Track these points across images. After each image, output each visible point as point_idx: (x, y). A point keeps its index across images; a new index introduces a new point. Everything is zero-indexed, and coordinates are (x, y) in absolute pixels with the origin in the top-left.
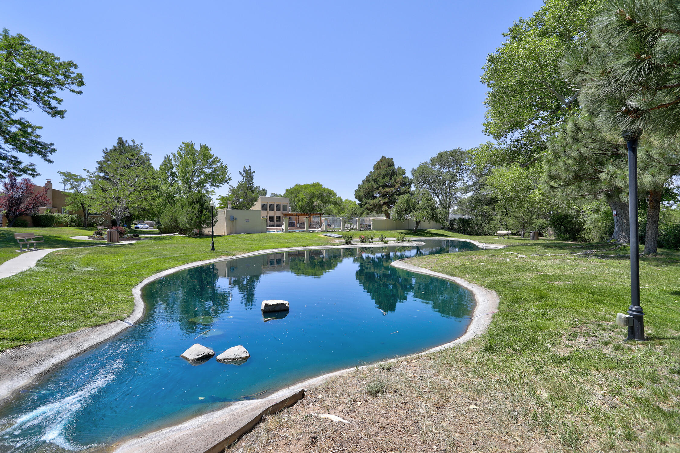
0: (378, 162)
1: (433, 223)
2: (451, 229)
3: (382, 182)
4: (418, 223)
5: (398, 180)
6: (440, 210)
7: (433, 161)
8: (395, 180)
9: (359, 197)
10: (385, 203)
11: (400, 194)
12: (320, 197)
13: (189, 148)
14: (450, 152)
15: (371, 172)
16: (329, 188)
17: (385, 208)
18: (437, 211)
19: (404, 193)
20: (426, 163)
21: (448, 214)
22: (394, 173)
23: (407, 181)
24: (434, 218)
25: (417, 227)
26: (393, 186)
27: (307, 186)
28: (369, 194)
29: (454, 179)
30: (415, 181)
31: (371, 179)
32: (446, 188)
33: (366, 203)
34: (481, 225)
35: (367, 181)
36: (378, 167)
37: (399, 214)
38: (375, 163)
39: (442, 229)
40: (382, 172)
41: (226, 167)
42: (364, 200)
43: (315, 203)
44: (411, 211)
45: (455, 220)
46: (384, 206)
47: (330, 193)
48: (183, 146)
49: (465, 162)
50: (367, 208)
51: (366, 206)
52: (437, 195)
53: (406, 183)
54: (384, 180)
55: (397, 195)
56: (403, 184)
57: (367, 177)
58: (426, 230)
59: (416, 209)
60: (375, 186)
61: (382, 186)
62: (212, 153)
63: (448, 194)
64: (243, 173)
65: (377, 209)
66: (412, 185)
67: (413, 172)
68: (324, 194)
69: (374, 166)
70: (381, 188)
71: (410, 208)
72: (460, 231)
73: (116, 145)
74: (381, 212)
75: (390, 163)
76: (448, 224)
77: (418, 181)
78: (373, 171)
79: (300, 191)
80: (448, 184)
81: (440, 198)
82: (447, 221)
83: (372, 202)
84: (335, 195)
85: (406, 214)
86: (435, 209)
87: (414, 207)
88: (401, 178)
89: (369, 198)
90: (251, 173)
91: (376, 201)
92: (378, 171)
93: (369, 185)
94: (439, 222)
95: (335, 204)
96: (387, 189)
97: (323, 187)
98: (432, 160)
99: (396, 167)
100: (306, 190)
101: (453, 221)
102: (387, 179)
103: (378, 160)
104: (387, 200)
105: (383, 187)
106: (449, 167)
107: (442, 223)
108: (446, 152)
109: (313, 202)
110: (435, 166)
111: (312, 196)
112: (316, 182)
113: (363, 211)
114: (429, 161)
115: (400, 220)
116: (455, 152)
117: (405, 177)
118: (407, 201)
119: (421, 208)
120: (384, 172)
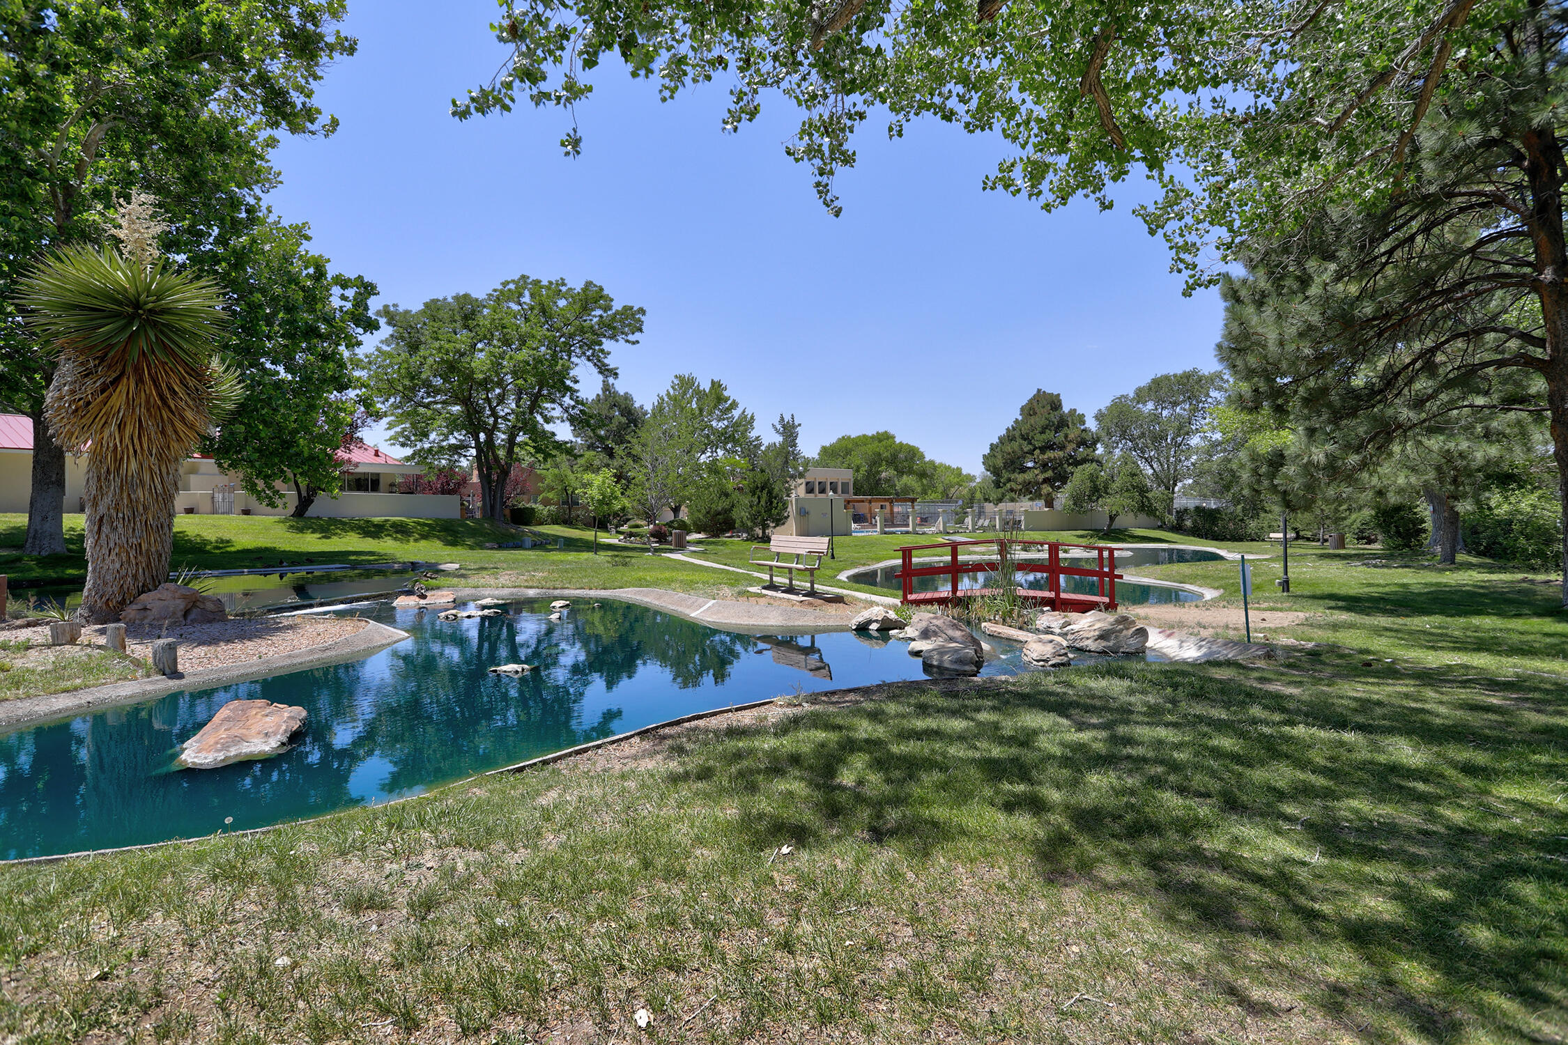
0: (1030, 401)
1: (1142, 517)
2: (1178, 528)
3: (1039, 440)
4: (1112, 518)
5: (1071, 436)
6: (1157, 492)
7: (1141, 395)
8: (1066, 436)
9: (994, 467)
10: (1046, 481)
11: (1077, 463)
12: (893, 461)
13: (685, 383)
14: (1175, 376)
15: (1016, 421)
16: (911, 443)
17: (1046, 489)
18: (1150, 495)
19: (1084, 461)
20: (1126, 397)
21: (1172, 500)
22: (1062, 423)
23: (1088, 437)
24: (1145, 508)
25: (1110, 525)
26: (1062, 448)
27: (863, 440)
28: (1013, 462)
29: (1184, 429)
30: (1103, 434)
31: (1017, 434)
32: (1168, 447)
33: (1009, 480)
34: (1242, 520)
35: (1009, 437)
36: (1029, 410)
37: (1077, 500)
38: (1024, 402)
39: (1160, 528)
40: (1039, 421)
41: (752, 417)
42: (1006, 475)
43: (884, 475)
44: (1101, 496)
45: (1186, 510)
46: (1044, 486)
47: (913, 453)
48: (676, 382)
49: (1208, 395)
50: (1012, 490)
51: (1008, 485)
52: (1149, 461)
53: (1089, 442)
54: (1044, 436)
55: (1069, 464)
56: (1082, 443)
57: (1008, 429)
58: (1126, 530)
59: (1110, 491)
60: (1027, 448)
61: (1040, 448)
62: (726, 394)
63: (1172, 459)
64: (779, 427)
65: (1030, 490)
66: (1099, 445)
67: (1099, 417)
68: (901, 456)
69: (1022, 409)
70: (1037, 452)
71: (1097, 490)
72: (1196, 532)
73: (600, 392)
74: (1039, 496)
75: (1054, 403)
76: (1171, 518)
77: (1109, 434)
78: (1020, 418)
79: (851, 450)
80: (1173, 439)
81: (1155, 466)
82: (1170, 512)
83: (1021, 477)
84: (923, 456)
85: (1090, 500)
86: (1147, 491)
87: (1106, 488)
88: (1077, 432)
89: (1014, 471)
90: (794, 427)
91: (1028, 476)
92: (1032, 420)
93: (1015, 445)
94: (1155, 516)
95: (922, 475)
96: (1050, 454)
97: (898, 440)
98: (1139, 392)
99: (1066, 409)
100: (863, 449)
101: (1182, 513)
102: (1049, 435)
103: (1030, 396)
104: (1049, 474)
105: (1043, 449)
106: (1175, 404)
107: (1161, 519)
108: (1167, 377)
109: (879, 472)
110: (1144, 403)
111: (876, 461)
112: (881, 430)
113: (1004, 495)
114: (1132, 395)
115: (1079, 512)
116: (1187, 376)
117: (1084, 430)
118: (1093, 478)
119: (1121, 491)
120: (1043, 422)
